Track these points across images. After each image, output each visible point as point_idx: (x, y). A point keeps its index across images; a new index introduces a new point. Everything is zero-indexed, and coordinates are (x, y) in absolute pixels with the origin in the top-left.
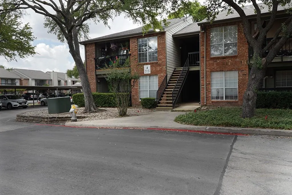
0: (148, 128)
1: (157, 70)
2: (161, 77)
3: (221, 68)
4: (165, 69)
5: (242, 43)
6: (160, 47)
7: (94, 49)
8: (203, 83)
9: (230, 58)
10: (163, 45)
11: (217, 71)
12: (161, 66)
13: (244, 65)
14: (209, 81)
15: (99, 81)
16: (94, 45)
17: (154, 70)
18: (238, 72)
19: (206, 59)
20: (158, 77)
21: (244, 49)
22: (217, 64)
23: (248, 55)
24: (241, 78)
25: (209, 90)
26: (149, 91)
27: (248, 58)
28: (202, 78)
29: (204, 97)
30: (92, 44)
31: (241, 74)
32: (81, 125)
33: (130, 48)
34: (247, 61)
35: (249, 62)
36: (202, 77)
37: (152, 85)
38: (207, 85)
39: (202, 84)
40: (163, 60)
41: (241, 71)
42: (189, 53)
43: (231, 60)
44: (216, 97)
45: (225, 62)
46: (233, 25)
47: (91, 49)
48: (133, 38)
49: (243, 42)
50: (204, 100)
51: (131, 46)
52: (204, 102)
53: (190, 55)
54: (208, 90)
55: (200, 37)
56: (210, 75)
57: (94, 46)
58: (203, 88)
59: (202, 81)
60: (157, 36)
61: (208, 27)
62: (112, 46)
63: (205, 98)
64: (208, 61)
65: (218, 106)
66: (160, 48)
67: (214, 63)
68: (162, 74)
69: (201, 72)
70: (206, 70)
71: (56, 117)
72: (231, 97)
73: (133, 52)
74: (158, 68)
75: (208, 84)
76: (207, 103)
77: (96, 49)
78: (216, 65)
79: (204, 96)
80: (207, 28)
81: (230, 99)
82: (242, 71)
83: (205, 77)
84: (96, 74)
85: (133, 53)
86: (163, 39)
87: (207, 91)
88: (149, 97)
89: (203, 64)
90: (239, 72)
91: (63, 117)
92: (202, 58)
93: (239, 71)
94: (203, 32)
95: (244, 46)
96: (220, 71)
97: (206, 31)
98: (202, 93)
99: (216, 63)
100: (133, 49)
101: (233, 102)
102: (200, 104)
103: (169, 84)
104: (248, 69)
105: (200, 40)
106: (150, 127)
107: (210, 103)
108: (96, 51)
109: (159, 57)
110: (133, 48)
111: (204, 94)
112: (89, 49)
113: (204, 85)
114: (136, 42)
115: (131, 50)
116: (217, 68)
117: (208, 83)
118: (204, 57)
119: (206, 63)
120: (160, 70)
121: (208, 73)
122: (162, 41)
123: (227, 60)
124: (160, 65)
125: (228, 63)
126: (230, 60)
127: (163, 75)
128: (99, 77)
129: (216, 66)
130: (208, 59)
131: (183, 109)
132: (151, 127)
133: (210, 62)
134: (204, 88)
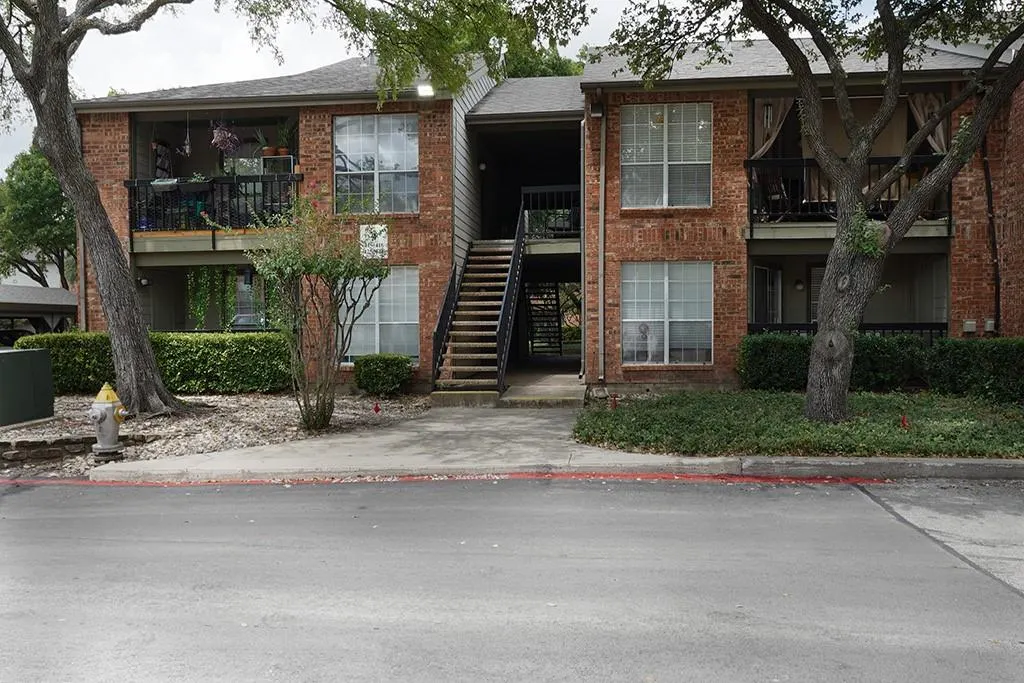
0: (511, 474)
1: (414, 246)
2: (430, 276)
3: (657, 249)
4: (449, 244)
5: (728, 167)
6: (431, 157)
7: (126, 140)
8: (592, 302)
9: (689, 218)
10: (442, 151)
11: (642, 260)
12: (431, 232)
13: (733, 243)
14: (614, 296)
15: (144, 282)
16: (126, 122)
17: (402, 246)
18: (715, 268)
19: (605, 214)
20: (417, 272)
21: (733, 188)
22: (644, 235)
23: (745, 210)
24: (723, 286)
25: (615, 328)
26: (377, 326)
27: (746, 219)
28: (589, 283)
29: (595, 353)
30: (114, 117)
31: (723, 274)
32: (182, 474)
33: (302, 152)
34: (743, 231)
35: (751, 232)
36: (589, 278)
37: (392, 304)
38: (608, 310)
39: (591, 306)
40: (440, 208)
41: (724, 263)
42: (525, 190)
43: (693, 225)
44: (638, 352)
45: (672, 230)
46: (698, 102)
47: (111, 138)
48: (312, 110)
49: (730, 164)
50: (597, 365)
51: (302, 144)
52: (594, 373)
53: (527, 196)
54: (612, 327)
55: (585, 133)
56: (620, 275)
57: (126, 129)
58: (592, 319)
59: (588, 296)
60: (416, 112)
61: (615, 100)
62: (217, 136)
63: (601, 358)
64: (613, 221)
65: (647, 386)
66: (430, 161)
67: (632, 232)
68: (436, 263)
69: (586, 261)
70: (605, 257)
71: (9, 444)
72: (690, 353)
73: (314, 169)
74: (420, 241)
75: (610, 305)
76: (608, 373)
77: (132, 140)
78: (640, 237)
79: (598, 350)
80: (611, 102)
81: (686, 361)
82: (728, 263)
83: (601, 280)
84: (132, 248)
85: (314, 172)
86: (440, 126)
87: (607, 332)
88: (377, 352)
89: (593, 232)
90: (719, 267)
91: (44, 443)
92: (590, 209)
93: (716, 263)
94: (598, 118)
95: (736, 179)
96: (653, 260)
97: (608, 115)
98: (589, 337)
99: (640, 232)
100: (314, 156)
101: (696, 370)
102: (580, 377)
103: (460, 303)
104: (745, 259)
105: (586, 143)
106: (521, 467)
107: (619, 376)
108: (133, 152)
109: (425, 196)
110: (315, 151)
111: (596, 341)
112: (99, 139)
113: (595, 310)
114: (328, 130)
115: (302, 160)
116: (643, 249)
117: (610, 301)
118: (598, 209)
119: (605, 231)
120: (426, 248)
121: (611, 264)
122: (440, 134)
123: (676, 223)
124: (426, 228)
125: (680, 233)
126: (688, 225)
127: (438, 266)
128: (145, 263)
129: (640, 241)
130: (610, 217)
131: (540, 398)
132: (526, 470)
133: (622, 226)
134: (597, 319)
